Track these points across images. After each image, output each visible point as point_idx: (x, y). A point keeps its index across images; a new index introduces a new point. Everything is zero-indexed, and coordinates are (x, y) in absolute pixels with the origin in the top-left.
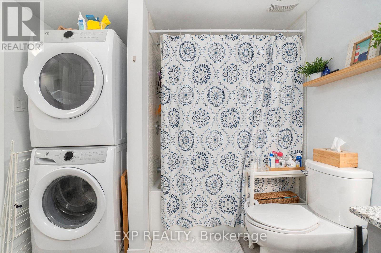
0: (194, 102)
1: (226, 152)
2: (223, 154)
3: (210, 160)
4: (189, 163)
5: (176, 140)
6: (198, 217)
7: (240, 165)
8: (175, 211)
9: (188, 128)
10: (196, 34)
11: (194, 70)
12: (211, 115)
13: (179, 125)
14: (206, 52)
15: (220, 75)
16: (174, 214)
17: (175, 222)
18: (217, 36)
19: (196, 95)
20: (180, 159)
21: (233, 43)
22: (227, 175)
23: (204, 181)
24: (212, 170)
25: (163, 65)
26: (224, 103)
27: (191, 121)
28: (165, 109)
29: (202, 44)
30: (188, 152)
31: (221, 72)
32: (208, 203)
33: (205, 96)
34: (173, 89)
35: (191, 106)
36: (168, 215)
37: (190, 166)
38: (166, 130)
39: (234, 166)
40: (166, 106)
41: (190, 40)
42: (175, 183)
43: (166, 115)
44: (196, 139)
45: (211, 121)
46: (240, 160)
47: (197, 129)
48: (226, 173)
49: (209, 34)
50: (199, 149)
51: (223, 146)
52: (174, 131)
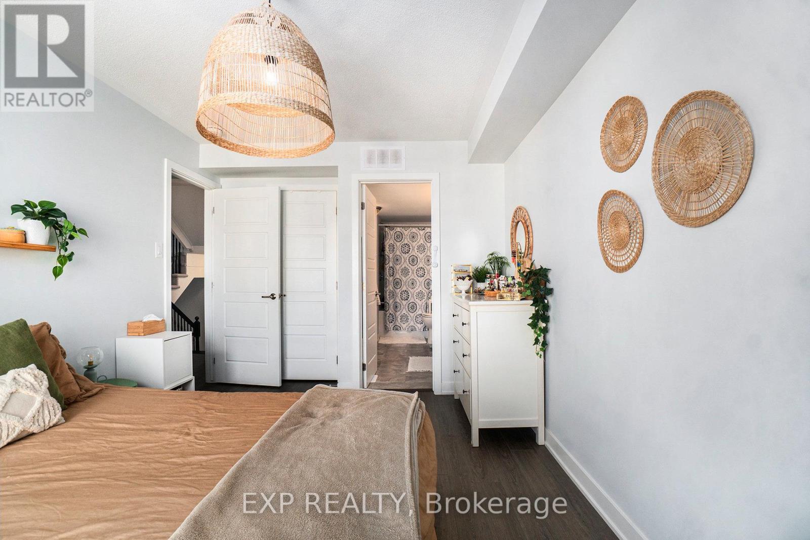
0: (402, 263)
1: (419, 290)
2: (417, 291)
3: (410, 294)
4: (399, 295)
5: (392, 284)
6: (404, 326)
7: (425, 297)
8: (392, 322)
9: (398, 277)
10: (403, 227)
11: (402, 246)
12: (410, 270)
13: (394, 275)
14: (408, 237)
15: (415, 249)
16: (391, 324)
17: (392, 328)
18: (414, 229)
19: (403, 260)
20: (395, 294)
21: (422, 232)
22: (418, 302)
23: (407, 305)
24: (411, 300)
25: (386, 243)
26: (418, 264)
27: (400, 274)
28: (387, 267)
29: (406, 233)
30: (398, 290)
31: (416, 247)
32: (409, 317)
33: (407, 261)
34: (391, 256)
35: (400, 265)
36: (388, 322)
37: (399, 297)
38: (388, 278)
39: (422, 298)
40: (387, 265)
41: (400, 231)
42: (392, 307)
43: (388, 270)
44: (403, 283)
45: (410, 273)
46: (425, 294)
47: (403, 278)
48: (419, 301)
49: (409, 227)
50: (404, 288)
51: (417, 287)
52: (391, 278)
